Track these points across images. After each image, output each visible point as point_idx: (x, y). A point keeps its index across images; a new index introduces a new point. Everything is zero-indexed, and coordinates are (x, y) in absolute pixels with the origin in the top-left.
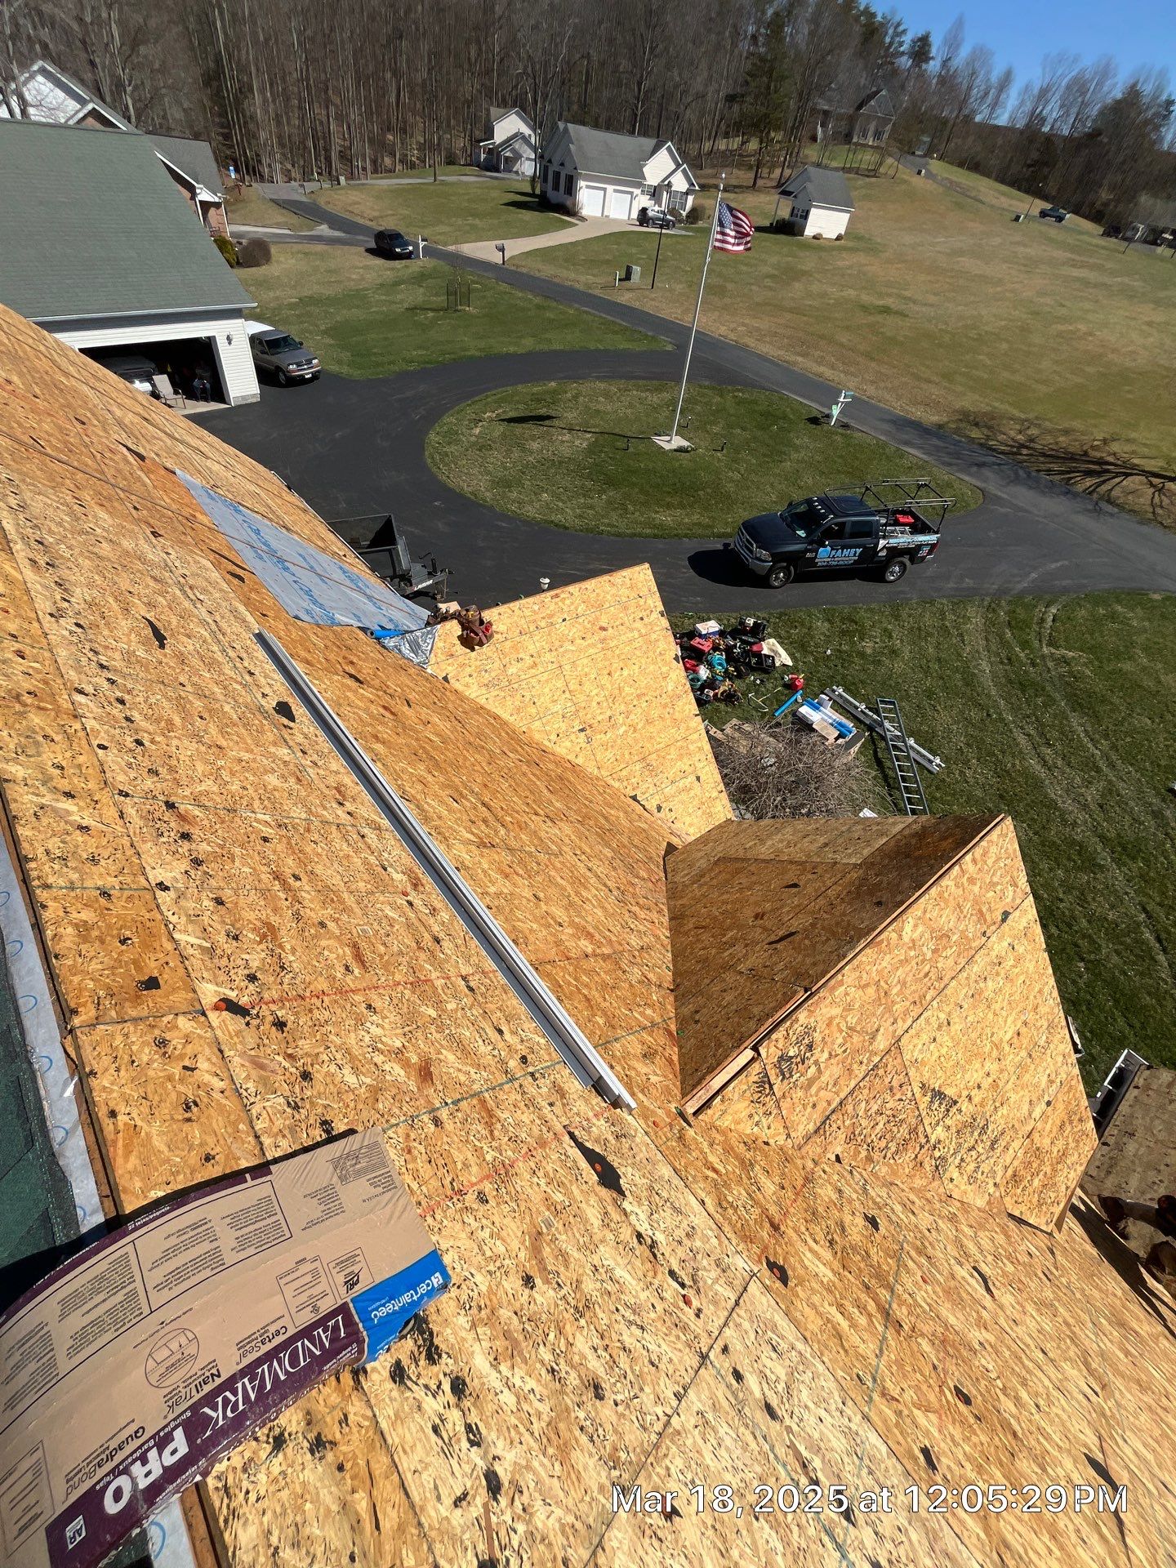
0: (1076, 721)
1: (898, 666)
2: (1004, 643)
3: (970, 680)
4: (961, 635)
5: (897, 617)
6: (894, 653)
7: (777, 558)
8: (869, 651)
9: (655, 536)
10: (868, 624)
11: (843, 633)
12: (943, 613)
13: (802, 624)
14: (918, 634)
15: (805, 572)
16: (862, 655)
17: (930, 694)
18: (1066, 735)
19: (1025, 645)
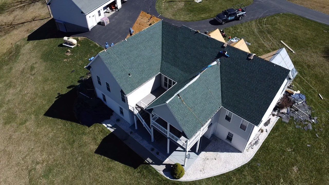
0: (269, 36)
1: (243, 33)
2: (258, 26)
3: (254, 32)
4: (252, 26)
5: (242, 25)
6: (243, 31)
7: (223, 20)
8: (239, 31)
9: (202, 20)
10: (238, 27)
11: (235, 29)
12: (249, 23)
13: (229, 29)
14: (246, 27)
15: (227, 21)
16: (238, 32)
17: (248, 35)
18: (267, 37)
19: (261, 26)
